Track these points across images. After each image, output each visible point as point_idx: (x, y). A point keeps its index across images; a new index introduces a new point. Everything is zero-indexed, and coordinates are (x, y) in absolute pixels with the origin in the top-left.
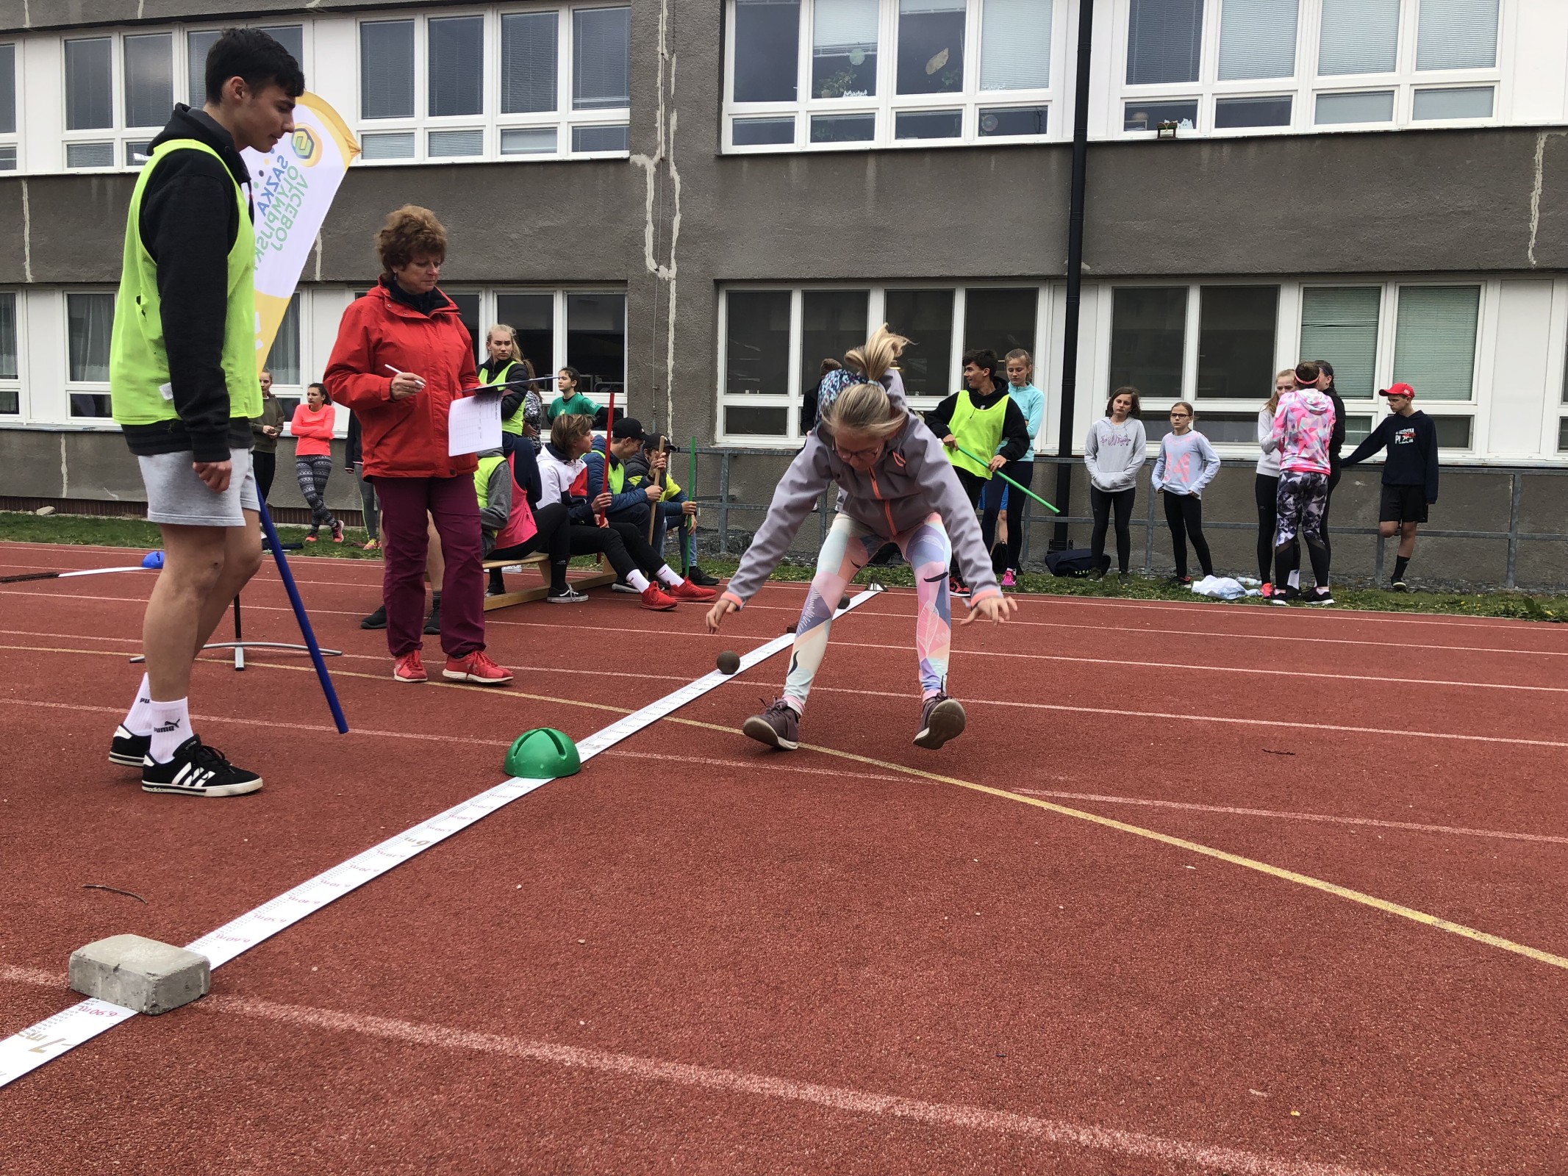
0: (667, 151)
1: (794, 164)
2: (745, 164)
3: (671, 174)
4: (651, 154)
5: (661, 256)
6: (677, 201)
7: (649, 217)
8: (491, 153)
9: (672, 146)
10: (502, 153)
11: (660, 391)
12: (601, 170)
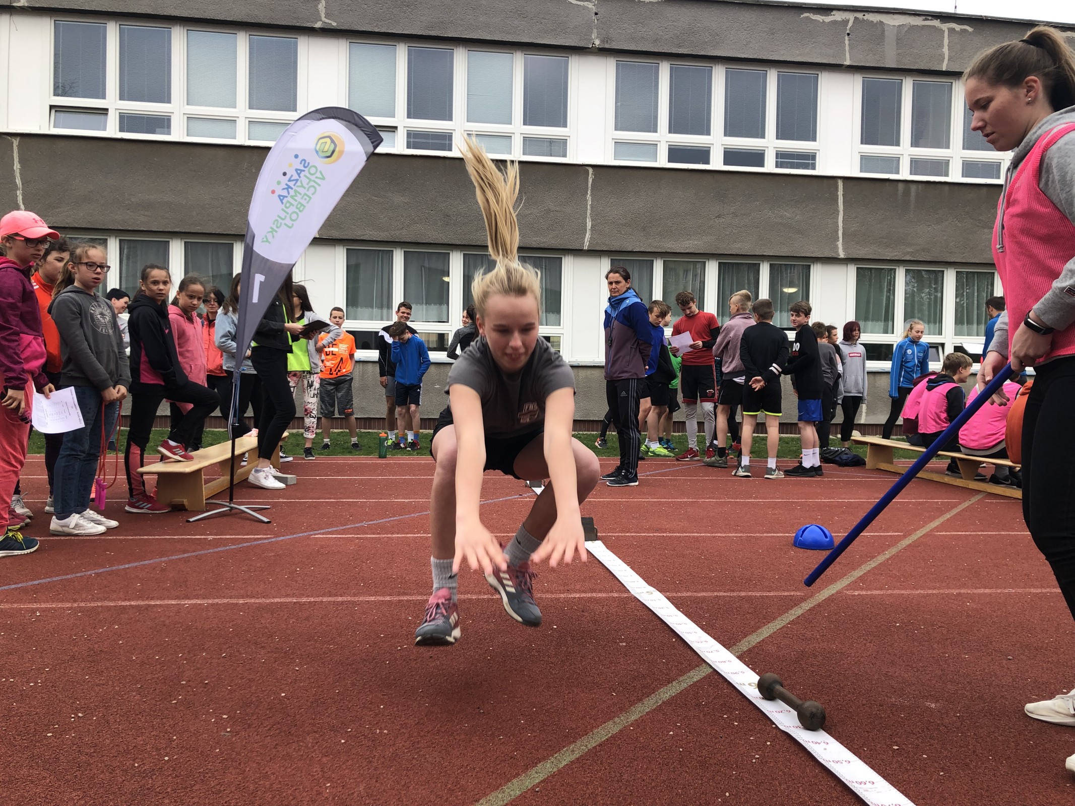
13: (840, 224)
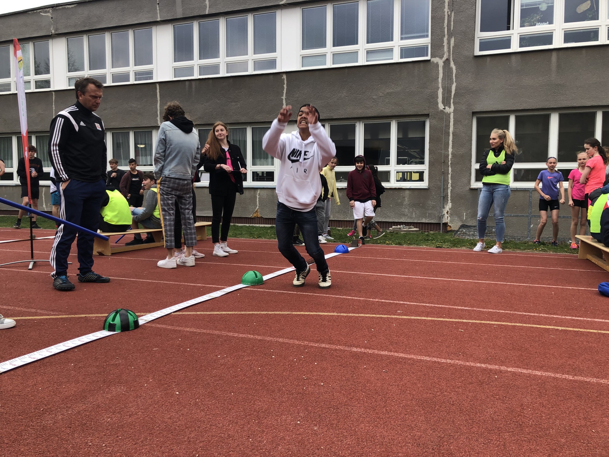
0: (449, 55)
1: (513, 58)
2: (488, 59)
3: (451, 66)
4: (441, 57)
5: (446, 102)
6: (454, 77)
7: (440, 85)
8: (362, 61)
9: (451, 53)
10: (367, 61)
11: (445, 163)
12: (416, 66)
13: (158, 108)
